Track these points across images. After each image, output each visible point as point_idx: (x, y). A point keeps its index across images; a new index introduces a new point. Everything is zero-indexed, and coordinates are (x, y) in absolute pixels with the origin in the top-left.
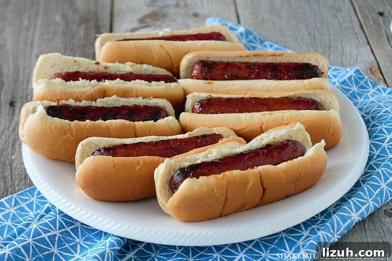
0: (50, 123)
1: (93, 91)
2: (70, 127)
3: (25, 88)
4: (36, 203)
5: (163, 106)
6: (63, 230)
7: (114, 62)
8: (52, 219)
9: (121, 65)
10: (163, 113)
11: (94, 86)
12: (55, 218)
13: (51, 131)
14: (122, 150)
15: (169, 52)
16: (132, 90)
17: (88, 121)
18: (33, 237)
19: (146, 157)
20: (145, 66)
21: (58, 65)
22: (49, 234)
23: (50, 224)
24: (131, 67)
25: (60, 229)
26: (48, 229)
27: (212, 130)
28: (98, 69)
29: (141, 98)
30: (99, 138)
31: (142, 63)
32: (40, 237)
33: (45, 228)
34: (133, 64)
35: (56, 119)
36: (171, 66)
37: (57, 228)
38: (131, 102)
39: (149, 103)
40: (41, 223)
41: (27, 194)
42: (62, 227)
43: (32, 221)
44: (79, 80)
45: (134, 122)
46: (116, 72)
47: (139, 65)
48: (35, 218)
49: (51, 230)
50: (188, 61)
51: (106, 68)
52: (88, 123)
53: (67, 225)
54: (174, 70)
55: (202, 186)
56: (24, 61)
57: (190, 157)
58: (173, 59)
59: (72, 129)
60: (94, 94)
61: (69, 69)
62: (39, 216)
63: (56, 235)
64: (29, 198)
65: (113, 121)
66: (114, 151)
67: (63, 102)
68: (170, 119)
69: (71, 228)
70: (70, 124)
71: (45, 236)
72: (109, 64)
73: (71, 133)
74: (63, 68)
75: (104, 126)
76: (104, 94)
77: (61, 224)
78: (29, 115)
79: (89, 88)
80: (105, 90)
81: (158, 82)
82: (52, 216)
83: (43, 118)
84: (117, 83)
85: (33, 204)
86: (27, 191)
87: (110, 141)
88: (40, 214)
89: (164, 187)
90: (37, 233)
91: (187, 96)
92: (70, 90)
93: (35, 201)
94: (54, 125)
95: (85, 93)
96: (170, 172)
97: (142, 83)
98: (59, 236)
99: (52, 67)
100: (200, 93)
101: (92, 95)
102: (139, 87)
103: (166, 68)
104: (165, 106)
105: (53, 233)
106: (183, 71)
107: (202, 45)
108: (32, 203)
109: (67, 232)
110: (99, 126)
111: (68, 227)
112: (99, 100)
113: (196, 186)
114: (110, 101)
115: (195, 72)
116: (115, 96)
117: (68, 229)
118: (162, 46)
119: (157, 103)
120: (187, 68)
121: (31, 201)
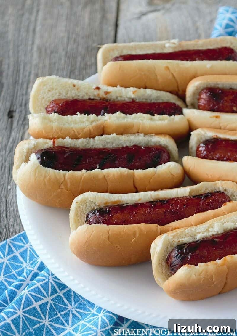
0: (43, 175)
1: (91, 128)
2: (65, 179)
3: (24, 92)
4: (30, 251)
5: (165, 145)
6: (55, 295)
7: (116, 86)
8: (44, 282)
9: (123, 89)
10: (165, 156)
11: (92, 122)
12: (47, 280)
13: (45, 184)
14: (118, 215)
15: (175, 74)
16: (133, 126)
17: (84, 171)
18: (24, 308)
19: (142, 225)
20: (149, 91)
21: (56, 89)
22: (40, 303)
23: (42, 289)
24: (134, 93)
25: (52, 294)
26: (40, 296)
27: (216, 184)
28: (98, 94)
29: (142, 135)
30: (95, 194)
31: (146, 88)
32: (31, 307)
33: (36, 295)
34: (135, 89)
35: (50, 170)
36: (176, 89)
37: (49, 294)
38: (131, 140)
39: (151, 141)
40: (32, 288)
41: (21, 239)
42: (54, 291)
43: (24, 281)
44: (77, 115)
45: (133, 170)
46: (117, 97)
47: (142, 90)
48: (28, 277)
49: (43, 297)
50: (195, 88)
51: (107, 93)
52: (83, 174)
53: (59, 288)
54: (180, 93)
55: (200, 275)
56: (25, 55)
57: (190, 231)
58: (179, 83)
59: (66, 182)
60: (92, 130)
61: (67, 94)
62: (31, 274)
63: (48, 302)
64: (23, 244)
65: (110, 170)
66: (109, 215)
67: (60, 142)
68: (172, 166)
69: (63, 291)
70: (64, 176)
71: (36, 305)
72: (110, 89)
73: (66, 185)
74: (61, 92)
75: (101, 176)
76: (103, 131)
77: (53, 288)
78: (22, 163)
79: (87, 124)
80: (104, 126)
81: (161, 116)
82: (44, 278)
83: (36, 170)
84: (118, 118)
85: (27, 253)
86: (21, 235)
87: (107, 198)
88: (33, 272)
89: (160, 265)
90: (28, 303)
91: (192, 133)
92: (67, 126)
93: (29, 249)
94: (48, 178)
95: (83, 129)
96: (167, 248)
97: (144, 117)
98: (51, 304)
99: (49, 91)
100: (206, 130)
101: (90, 131)
102: (141, 121)
103: (171, 92)
104: (168, 145)
105: (44, 300)
106: (189, 97)
107: (211, 67)
108: (26, 251)
109: (59, 297)
110: (95, 177)
111: (60, 290)
112: (97, 138)
113: (194, 275)
114: (109, 139)
115: (202, 102)
116: (115, 134)
117: (61, 294)
118: (167, 68)
119: (159, 142)
120: (194, 94)
121: (25, 248)
